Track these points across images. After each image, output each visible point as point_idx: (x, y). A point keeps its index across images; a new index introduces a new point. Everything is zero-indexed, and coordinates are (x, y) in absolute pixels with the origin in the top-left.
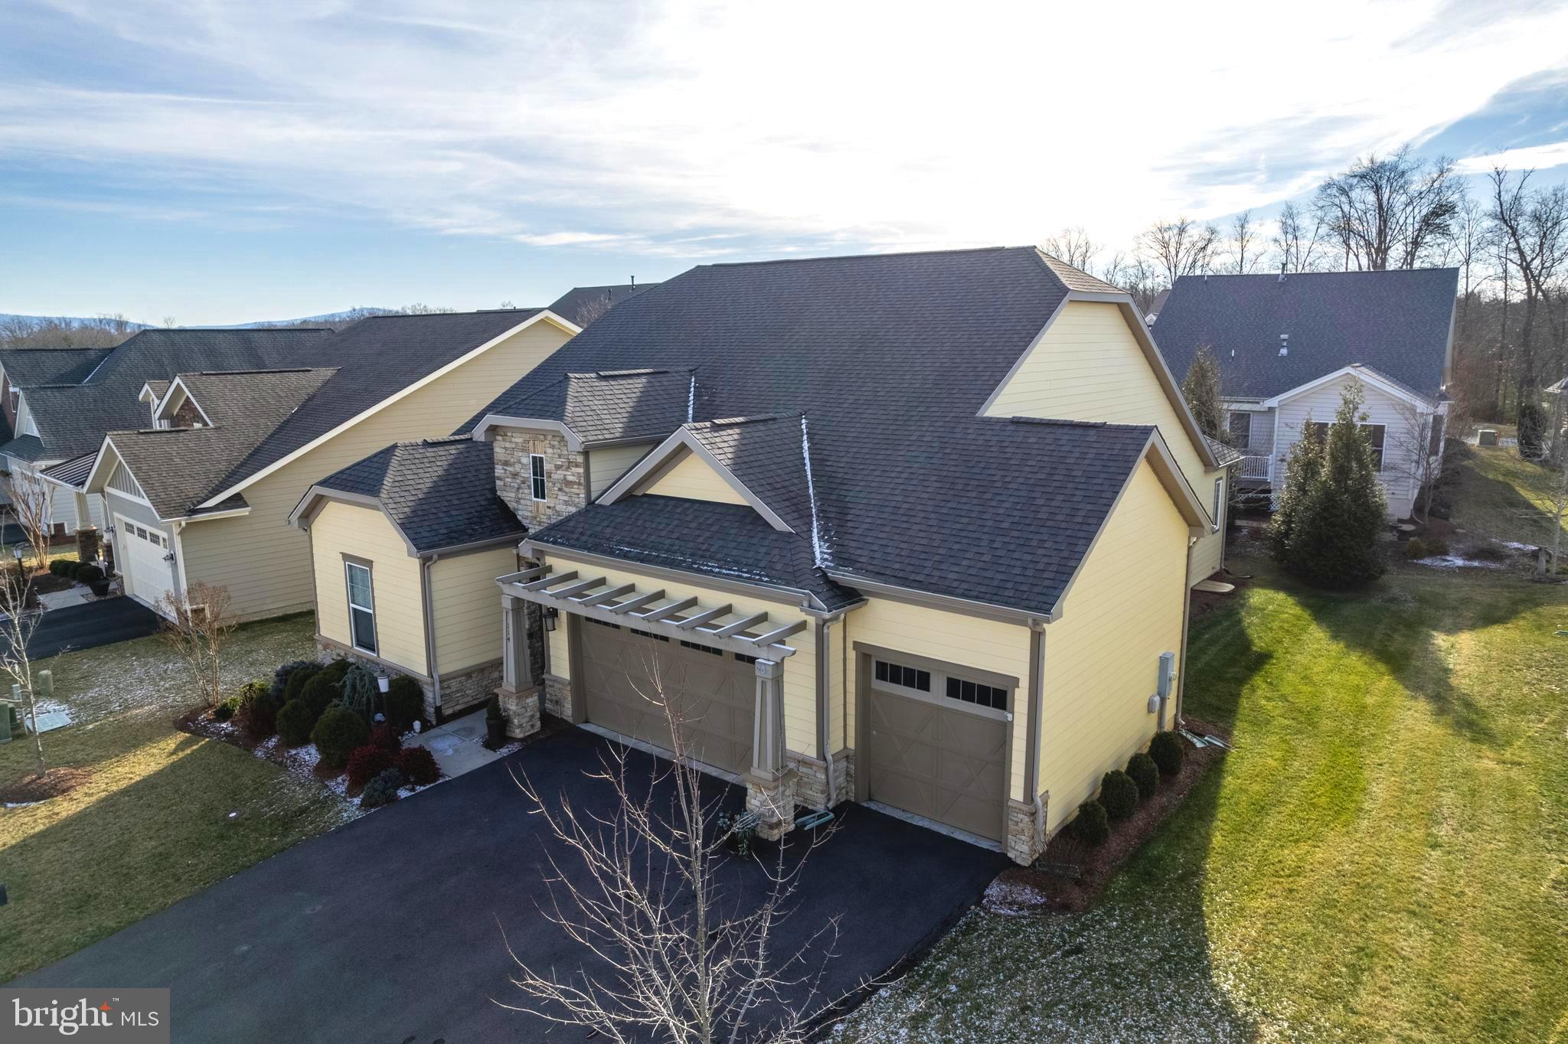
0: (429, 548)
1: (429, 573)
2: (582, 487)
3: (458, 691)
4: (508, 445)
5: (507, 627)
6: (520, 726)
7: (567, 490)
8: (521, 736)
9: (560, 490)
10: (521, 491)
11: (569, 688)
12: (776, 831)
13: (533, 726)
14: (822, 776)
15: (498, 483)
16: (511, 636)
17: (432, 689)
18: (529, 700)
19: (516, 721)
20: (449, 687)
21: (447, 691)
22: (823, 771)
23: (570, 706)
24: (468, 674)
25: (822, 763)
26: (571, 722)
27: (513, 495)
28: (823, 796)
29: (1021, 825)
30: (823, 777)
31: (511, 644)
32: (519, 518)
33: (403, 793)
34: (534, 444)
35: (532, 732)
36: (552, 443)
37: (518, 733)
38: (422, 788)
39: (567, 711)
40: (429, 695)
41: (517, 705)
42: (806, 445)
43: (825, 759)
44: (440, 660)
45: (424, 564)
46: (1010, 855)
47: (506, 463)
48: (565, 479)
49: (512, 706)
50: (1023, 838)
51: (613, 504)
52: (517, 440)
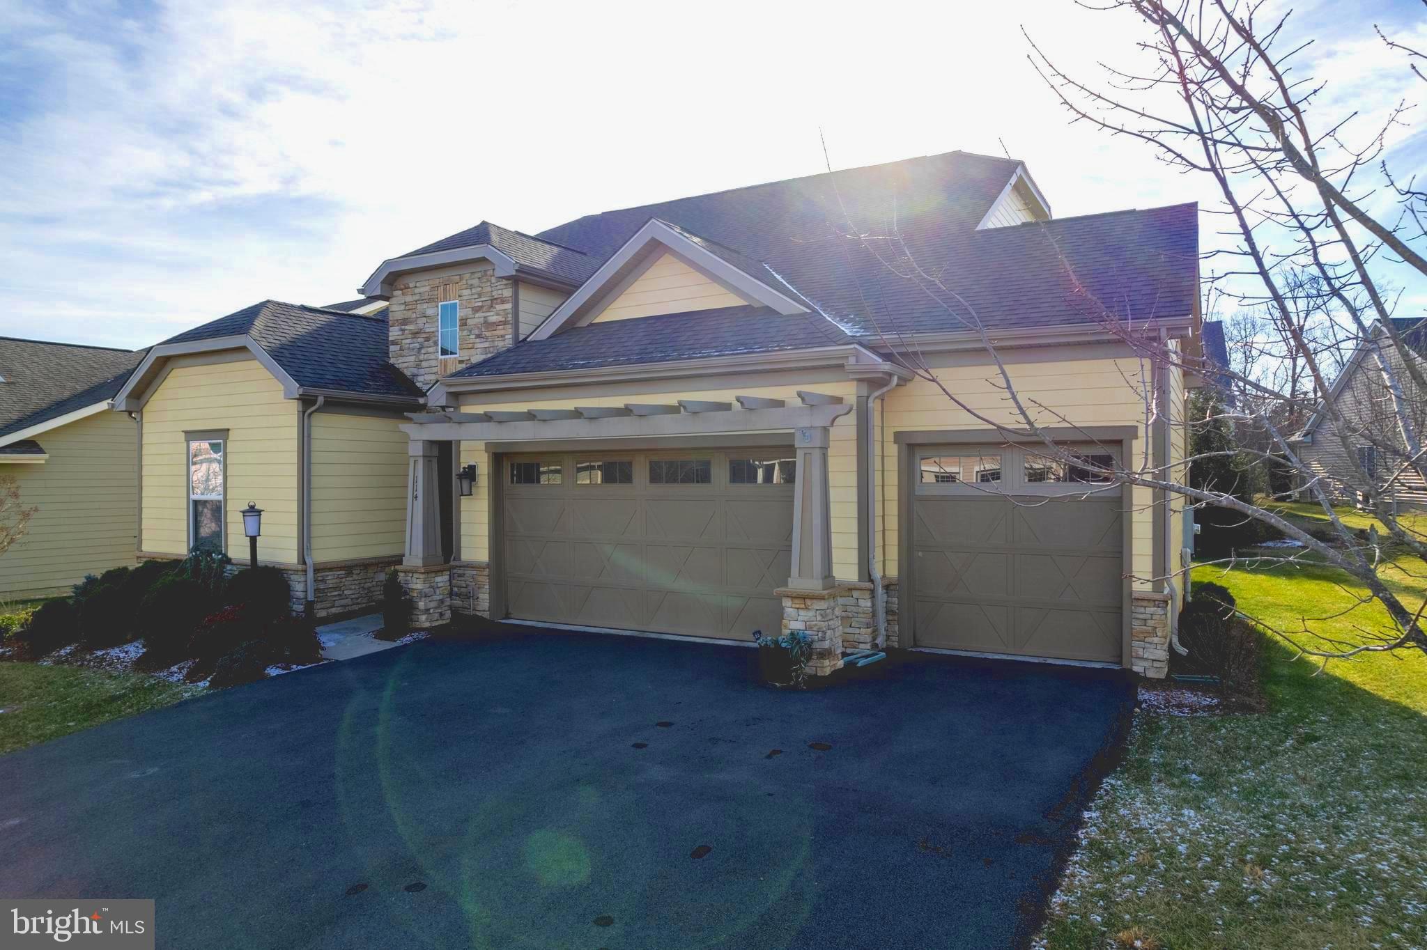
0: (315, 385)
1: (310, 427)
2: (510, 326)
3: (335, 589)
4: (409, 299)
5: (415, 481)
6: (427, 611)
7: (488, 334)
8: (427, 625)
9: (478, 336)
10: (423, 351)
11: (486, 572)
12: (827, 662)
13: (441, 615)
14: (866, 603)
15: (392, 348)
16: (420, 494)
17: (302, 579)
18: (439, 579)
19: (421, 605)
20: (324, 581)
21: (322, 587)
22: (867, 595)
23: (487, 596)
24: (348, 568)
25: (869, 585)
26: (488, 617)
27: (413, 358)
28: (870, 630)
29: (1150, 623)
30: (869, 604)
31: (419, 504)
32: (419, 385)
33: (273, 672)
34: (445, 290)
35: (440, 622)
36: (470, 282)
37: (423, 621)
38: (300, 667)
39: (484, 603)
40: (298, 588)
41: (424, 582)
42: (779, 277)
43: (872, 581)
44: (316, 543)
45: (304, 413)
46: (1135, 669)
47: (405, 322)
48: (485, 322)
49: (417, 584)
50: (1156, 640)
51: (551, 337)
52: (422, 290)
